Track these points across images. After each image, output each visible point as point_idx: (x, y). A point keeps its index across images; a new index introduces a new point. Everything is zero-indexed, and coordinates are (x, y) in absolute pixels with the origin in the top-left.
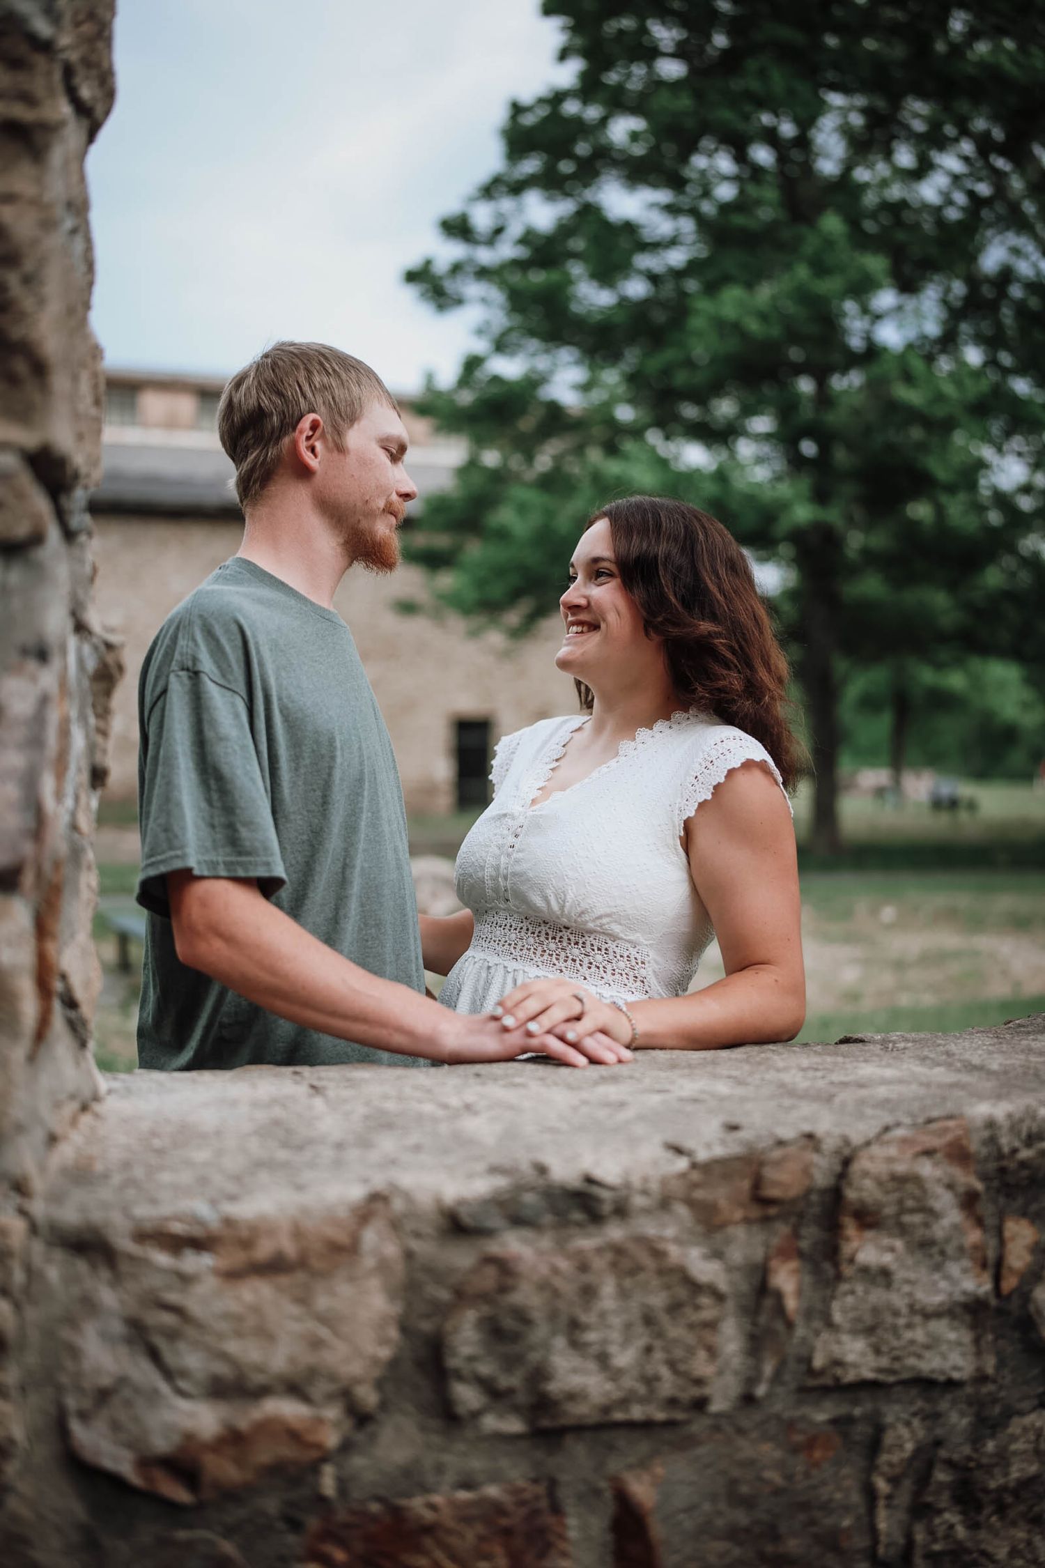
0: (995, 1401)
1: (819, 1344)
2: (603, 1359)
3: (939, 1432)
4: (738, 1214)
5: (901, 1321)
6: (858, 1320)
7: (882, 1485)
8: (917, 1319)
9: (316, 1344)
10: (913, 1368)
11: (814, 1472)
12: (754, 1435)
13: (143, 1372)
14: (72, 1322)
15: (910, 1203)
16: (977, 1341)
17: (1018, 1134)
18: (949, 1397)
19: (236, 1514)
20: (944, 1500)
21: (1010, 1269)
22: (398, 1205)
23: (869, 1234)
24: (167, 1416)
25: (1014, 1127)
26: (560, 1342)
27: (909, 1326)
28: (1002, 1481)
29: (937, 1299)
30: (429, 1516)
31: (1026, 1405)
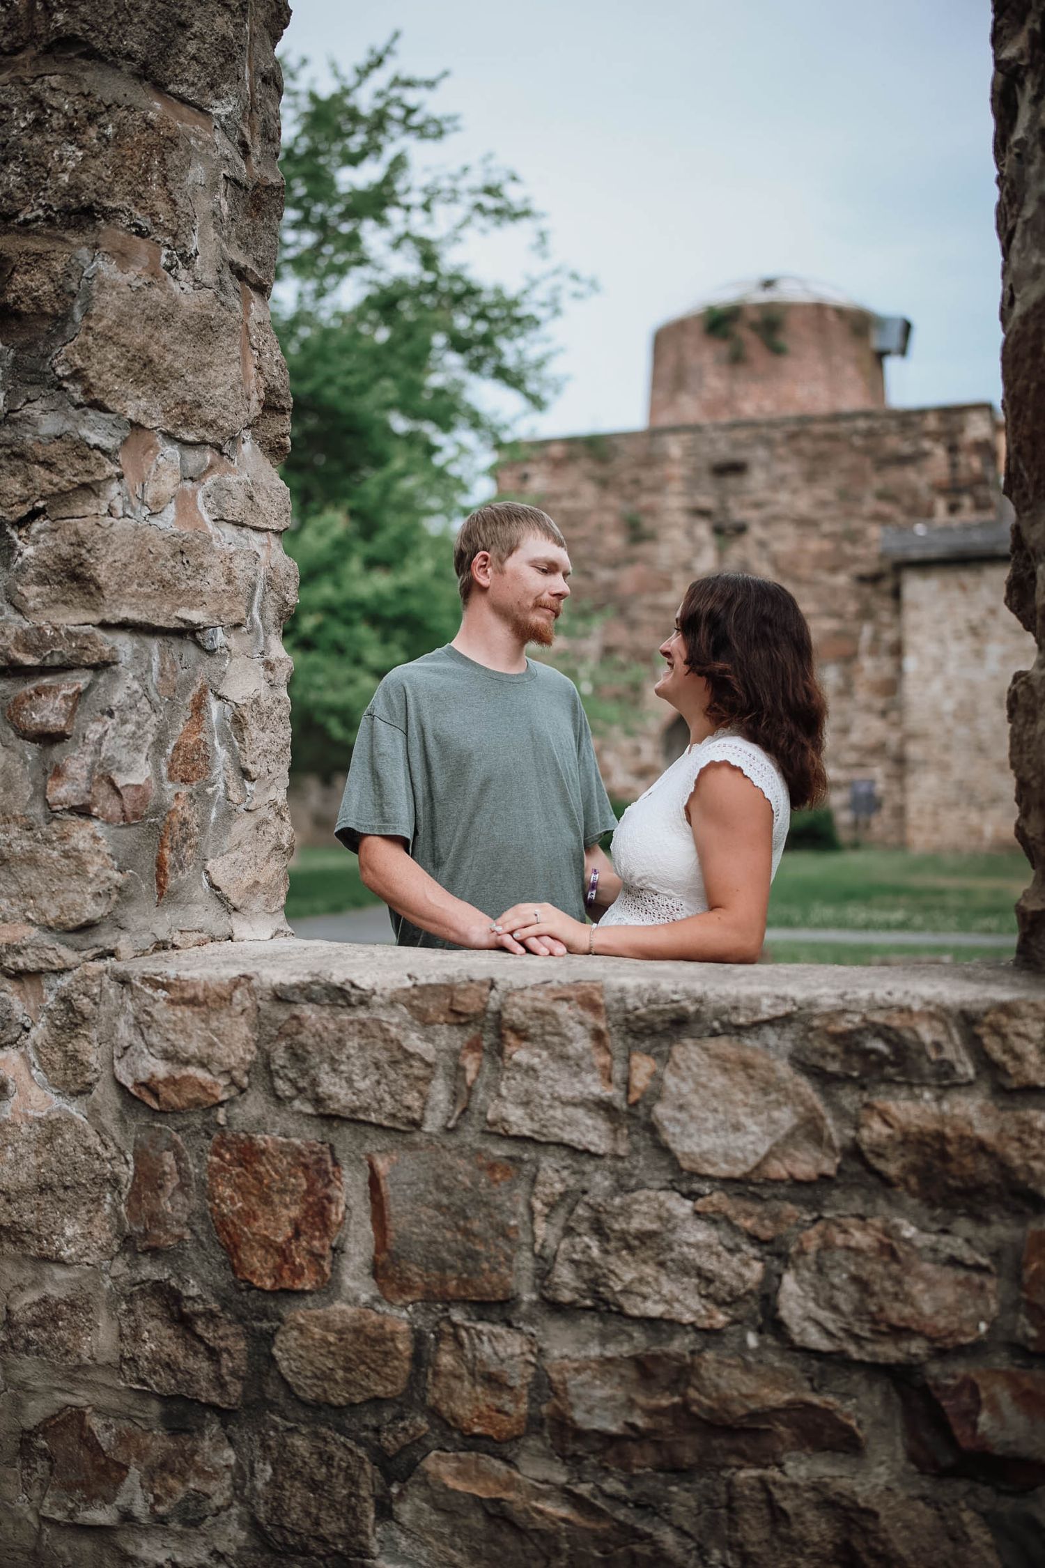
0: (631, 1175)
1: (492, 1106)
2: (350, 1081)
3: (586, 1184)
4: (442, 1018)
5: (545, 1103)
6: (517, 1096)
7: (538, 1205)
8: (557, 1103)
9: (212, 1044)
10: (556, 1135)
11: (495, 1186)
12: (454, 1152)
13: (138, 1043)
14: (117, 1015)
15: (549, 1029)
16: (615, 1131)
17: (641, 999)
18: (592, 1163)
19: (182, 1122)
20: (583, 1227)
21: (635, 1087)
22: (255, 983)
23: (524, 1044)
24: (145, 1063)
25: (639, 995)
26: (326, 1067)
27: (551, 1107)
28: (624, 1226)
29: (570, 1094)
30: (263, 1145)
31: (656, 1184)
